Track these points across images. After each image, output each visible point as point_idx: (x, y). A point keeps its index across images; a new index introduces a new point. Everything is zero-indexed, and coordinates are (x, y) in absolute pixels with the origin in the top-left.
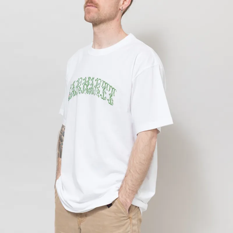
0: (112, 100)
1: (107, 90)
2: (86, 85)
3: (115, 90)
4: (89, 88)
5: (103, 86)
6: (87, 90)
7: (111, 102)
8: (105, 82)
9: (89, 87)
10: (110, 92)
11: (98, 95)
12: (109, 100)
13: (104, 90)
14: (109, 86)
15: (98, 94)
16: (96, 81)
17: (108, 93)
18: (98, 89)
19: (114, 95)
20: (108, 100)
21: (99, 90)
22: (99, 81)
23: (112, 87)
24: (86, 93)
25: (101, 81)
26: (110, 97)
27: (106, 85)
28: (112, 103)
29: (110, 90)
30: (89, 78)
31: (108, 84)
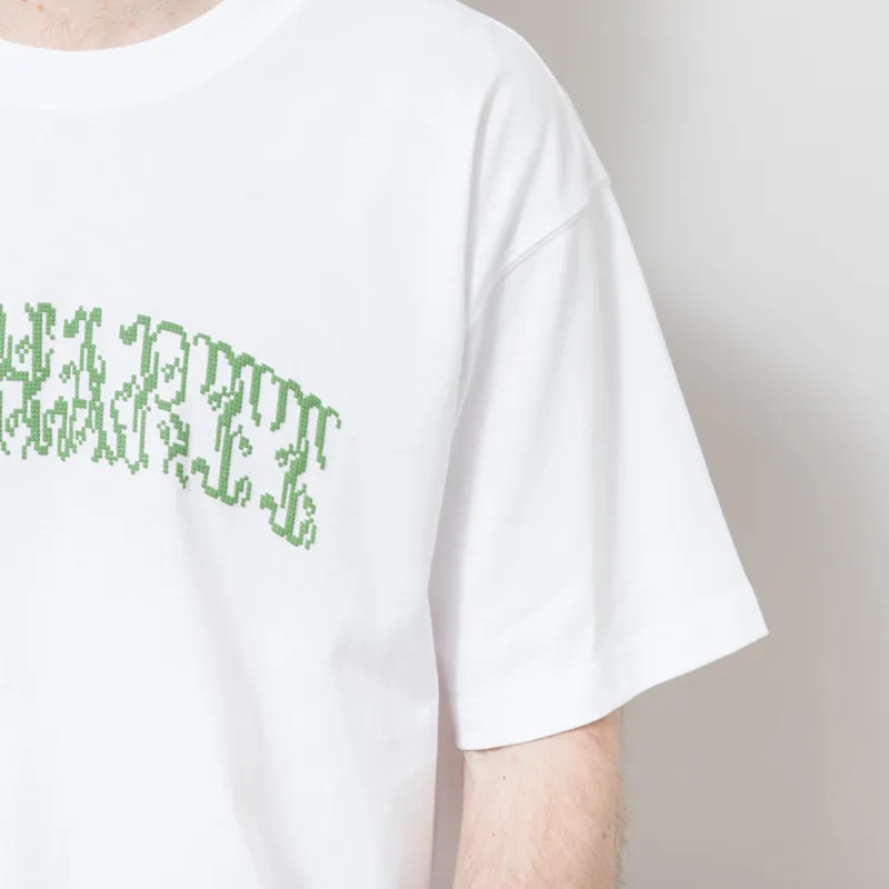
0: (309, 503)
1: (257, 418)
2: (23, 376)
3: (326, 413)
4: (47, 404)
5: (216, 388)
6: (33, 424)
7: (291, 518)
8: (227, 349)
9: (48, 396)
10: (288, 435)
11: (180, 469)
12: (278, 501)
13: (225, 421)
14: (275, 379)
15: (179, 458)
16: (138, 345)
17: (267, 442)
18: (175, 418)
19: (322, 460)
20: (268, 502)
21: (178, 425)
22: (168, 347)
23: (299, 394)
24: (31, 450)
25: (185, 346)
26: (291, 479)
27: (247, 373)
28: (304, 529)
29: (281, 417)
30: (42, 315)
31: (259, 371)
